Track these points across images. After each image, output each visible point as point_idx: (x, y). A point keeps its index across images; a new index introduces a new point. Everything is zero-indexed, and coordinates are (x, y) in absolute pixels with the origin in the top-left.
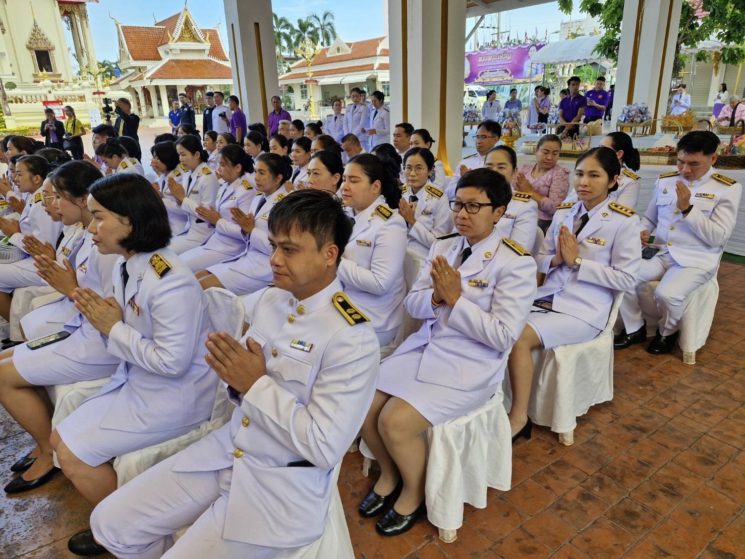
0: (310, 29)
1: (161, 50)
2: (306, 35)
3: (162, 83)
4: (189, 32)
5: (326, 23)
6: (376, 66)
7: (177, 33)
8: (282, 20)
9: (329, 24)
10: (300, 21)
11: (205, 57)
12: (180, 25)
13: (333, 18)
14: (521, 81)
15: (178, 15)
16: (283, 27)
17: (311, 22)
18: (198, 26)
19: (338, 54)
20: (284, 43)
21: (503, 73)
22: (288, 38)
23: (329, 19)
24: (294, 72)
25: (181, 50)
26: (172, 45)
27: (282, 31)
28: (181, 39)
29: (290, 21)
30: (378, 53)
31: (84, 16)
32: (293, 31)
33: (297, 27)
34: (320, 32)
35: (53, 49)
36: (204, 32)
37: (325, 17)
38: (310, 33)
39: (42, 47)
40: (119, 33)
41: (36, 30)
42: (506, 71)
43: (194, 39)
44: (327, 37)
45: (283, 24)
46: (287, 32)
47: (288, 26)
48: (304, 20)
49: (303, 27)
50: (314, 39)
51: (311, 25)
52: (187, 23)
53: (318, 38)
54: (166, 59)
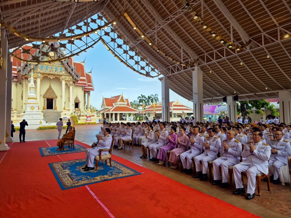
0: (151, 98)
1: (114, 104)
2: (150, 100)
3: (114, 112)
4: (122, 100)
5: (156, 97)
6: (172, 109)
7: (119, 100)
8: (144, 96)
9: (157, 97)
10: (148, 96)
11: (125, 106)
12: (120, 98)
13: (158, 95)
14: (214, 114)
15: (120, 96)
16: (144, 98)
17: (151, 96)
18: (125, 98)
19: (160, 105)
20: (144, 102)
21: (208, 112)
22: (145, 101)
23: (156, 96)
24: (146, 110)
25: (120, 104)
26: (118, 103)
27: (143, 99)
28: (120, 101)
29: (146, 96)
30: (172, 106)
31: (89, 94)
32: (146, 99)
33: (147, 98)
34: (154, 99)
35: (80, 102)
36: (126, 99)
37: (155, 95)
38: (151, 99)
39: (77, 102)
40: (103, 99)
41: (77, 98)
42: (210, 111)
43: (123, 101)
44: (156, 100)
45: (144, 97)
46: (145, 99)
47: (145, 97)
48: (150, 96)
49: (149, 98)
50: (152, 101)
51: (152, 97)
52: (122, 98)
53: (153, 101)
54: (115, 106)
